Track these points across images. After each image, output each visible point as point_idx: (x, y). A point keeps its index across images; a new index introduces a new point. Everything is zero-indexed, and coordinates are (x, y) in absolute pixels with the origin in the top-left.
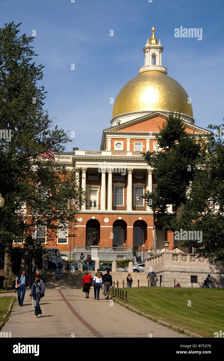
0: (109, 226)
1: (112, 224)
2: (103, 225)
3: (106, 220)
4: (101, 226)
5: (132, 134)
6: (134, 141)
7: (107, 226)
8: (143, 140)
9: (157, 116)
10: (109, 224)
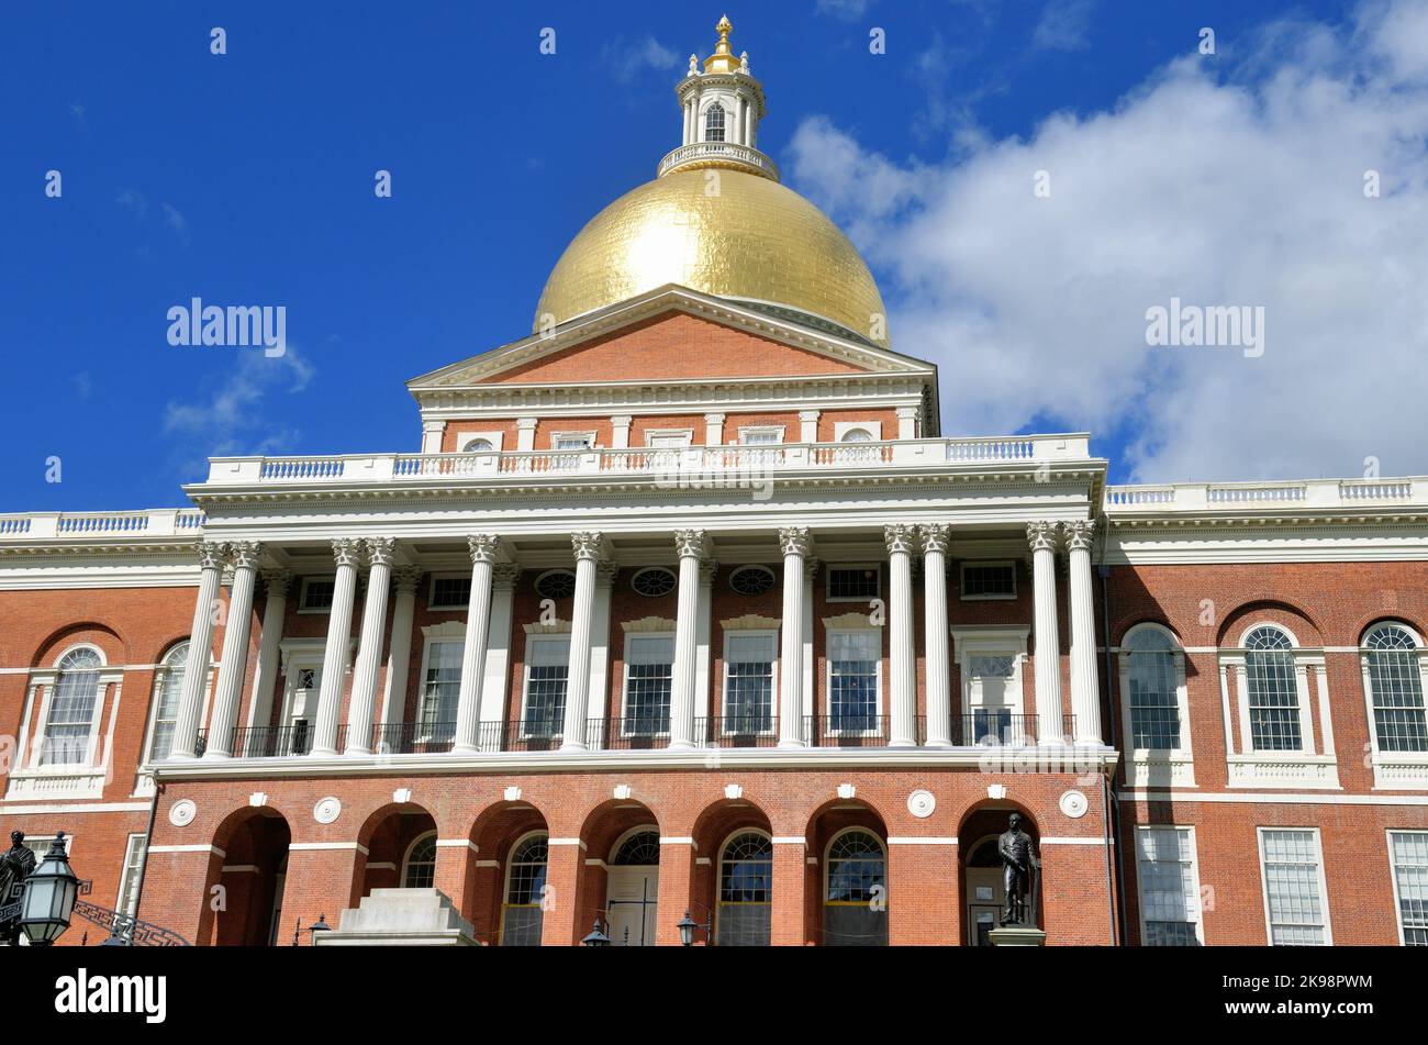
0: (337, 841)
1: (356, 829)
2: (303, 839)
3: (327, 810)
4: (292, 847)
5: (545, 395)
6: (555, 429)
7: (328, 841)
8: (598, 422)
9: (674, 313)
10: (336, 830)
